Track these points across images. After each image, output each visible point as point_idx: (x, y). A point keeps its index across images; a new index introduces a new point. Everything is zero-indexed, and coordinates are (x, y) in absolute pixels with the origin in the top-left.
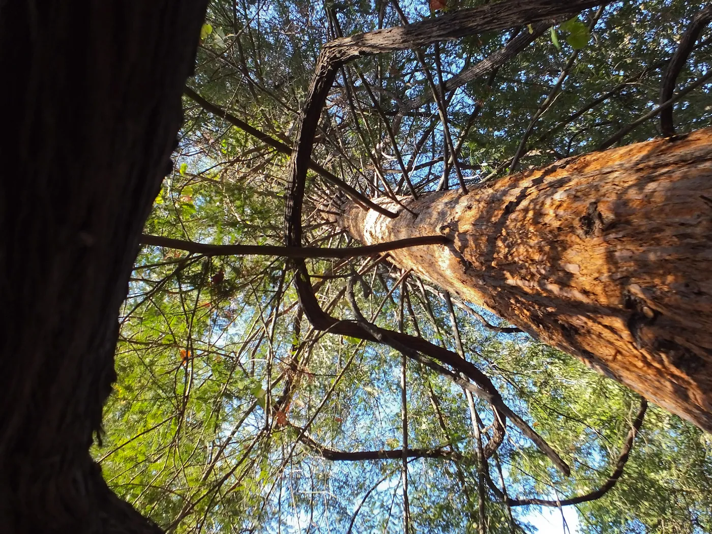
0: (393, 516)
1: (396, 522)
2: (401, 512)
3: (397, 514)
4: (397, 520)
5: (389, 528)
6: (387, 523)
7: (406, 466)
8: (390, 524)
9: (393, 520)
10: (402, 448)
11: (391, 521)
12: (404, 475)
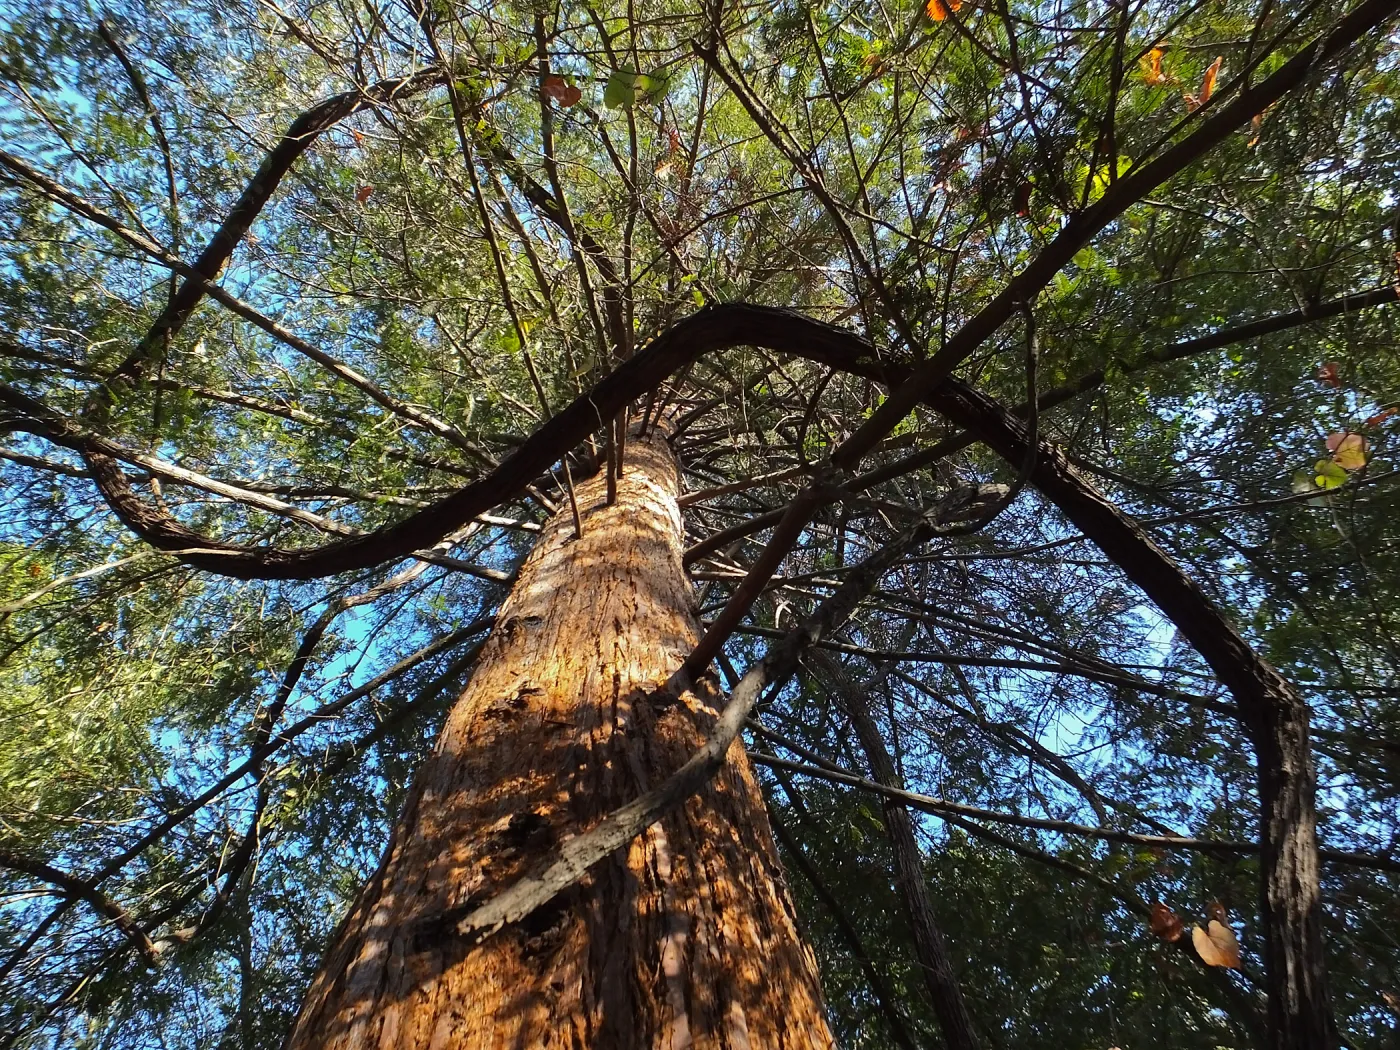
0: (70, 159)
1: (48, 157)
2: (68, 184)
3: (68, 174)
4: (52, 163)
5: (43, 132)
6: (61, 135)
7: (168, 264)
8: (51, 138)
9: (56, 153)
10: (218, 282)
11: (59, 146)
12: (156, 249)
